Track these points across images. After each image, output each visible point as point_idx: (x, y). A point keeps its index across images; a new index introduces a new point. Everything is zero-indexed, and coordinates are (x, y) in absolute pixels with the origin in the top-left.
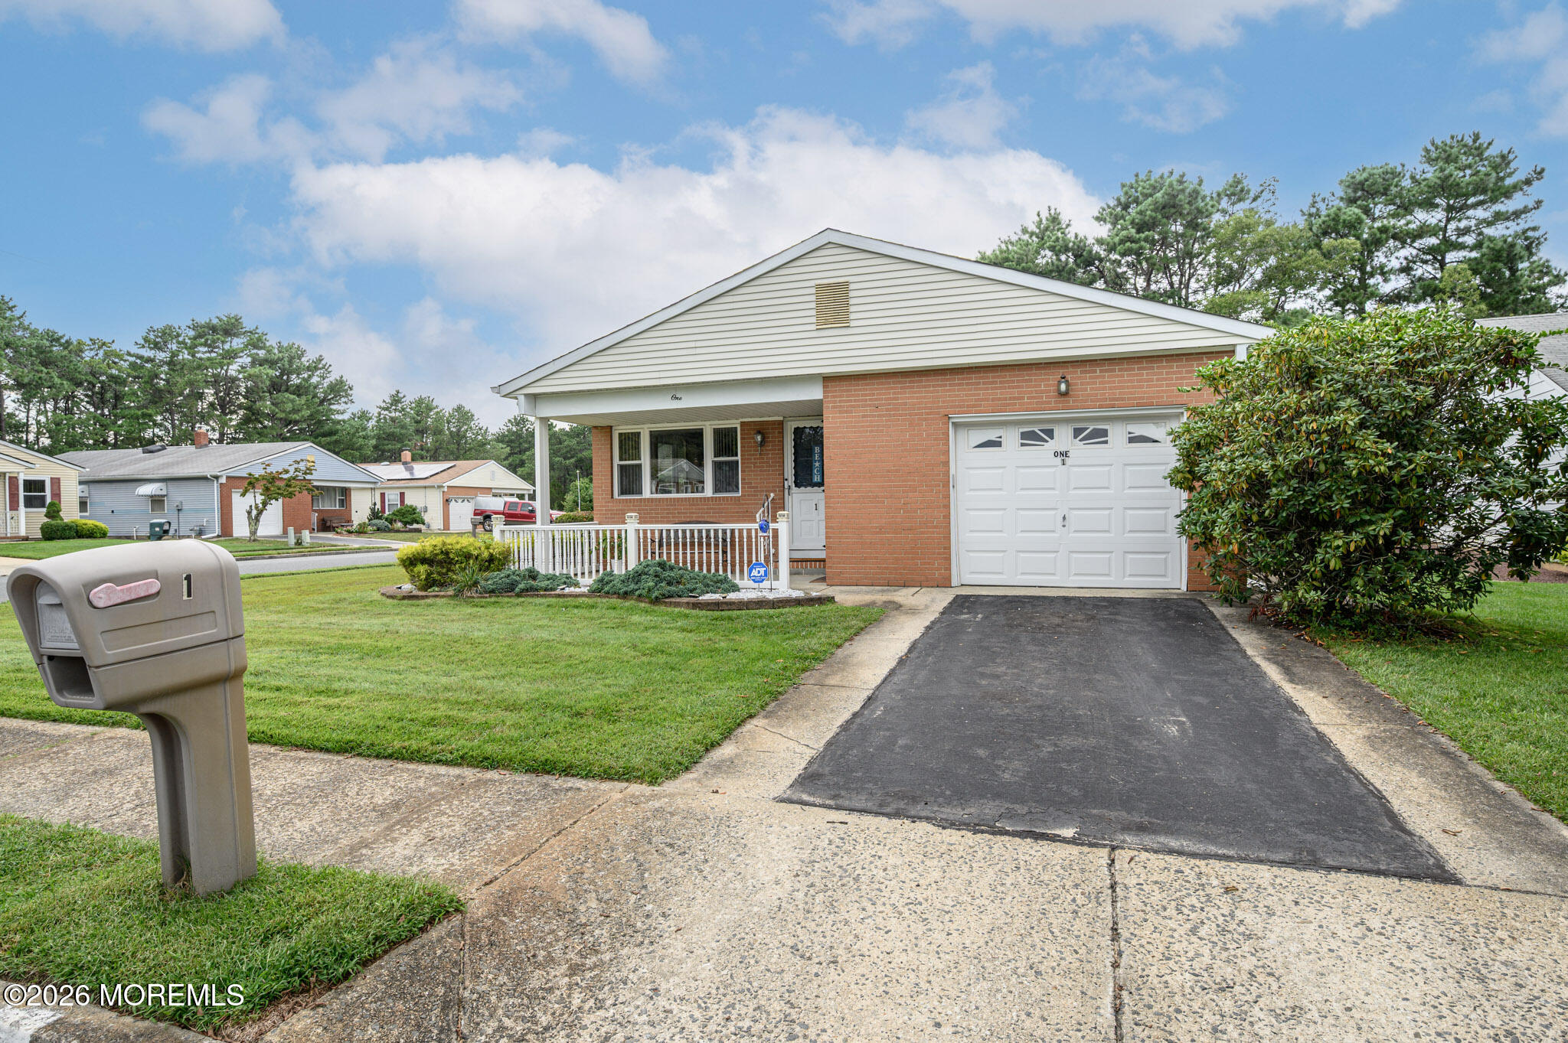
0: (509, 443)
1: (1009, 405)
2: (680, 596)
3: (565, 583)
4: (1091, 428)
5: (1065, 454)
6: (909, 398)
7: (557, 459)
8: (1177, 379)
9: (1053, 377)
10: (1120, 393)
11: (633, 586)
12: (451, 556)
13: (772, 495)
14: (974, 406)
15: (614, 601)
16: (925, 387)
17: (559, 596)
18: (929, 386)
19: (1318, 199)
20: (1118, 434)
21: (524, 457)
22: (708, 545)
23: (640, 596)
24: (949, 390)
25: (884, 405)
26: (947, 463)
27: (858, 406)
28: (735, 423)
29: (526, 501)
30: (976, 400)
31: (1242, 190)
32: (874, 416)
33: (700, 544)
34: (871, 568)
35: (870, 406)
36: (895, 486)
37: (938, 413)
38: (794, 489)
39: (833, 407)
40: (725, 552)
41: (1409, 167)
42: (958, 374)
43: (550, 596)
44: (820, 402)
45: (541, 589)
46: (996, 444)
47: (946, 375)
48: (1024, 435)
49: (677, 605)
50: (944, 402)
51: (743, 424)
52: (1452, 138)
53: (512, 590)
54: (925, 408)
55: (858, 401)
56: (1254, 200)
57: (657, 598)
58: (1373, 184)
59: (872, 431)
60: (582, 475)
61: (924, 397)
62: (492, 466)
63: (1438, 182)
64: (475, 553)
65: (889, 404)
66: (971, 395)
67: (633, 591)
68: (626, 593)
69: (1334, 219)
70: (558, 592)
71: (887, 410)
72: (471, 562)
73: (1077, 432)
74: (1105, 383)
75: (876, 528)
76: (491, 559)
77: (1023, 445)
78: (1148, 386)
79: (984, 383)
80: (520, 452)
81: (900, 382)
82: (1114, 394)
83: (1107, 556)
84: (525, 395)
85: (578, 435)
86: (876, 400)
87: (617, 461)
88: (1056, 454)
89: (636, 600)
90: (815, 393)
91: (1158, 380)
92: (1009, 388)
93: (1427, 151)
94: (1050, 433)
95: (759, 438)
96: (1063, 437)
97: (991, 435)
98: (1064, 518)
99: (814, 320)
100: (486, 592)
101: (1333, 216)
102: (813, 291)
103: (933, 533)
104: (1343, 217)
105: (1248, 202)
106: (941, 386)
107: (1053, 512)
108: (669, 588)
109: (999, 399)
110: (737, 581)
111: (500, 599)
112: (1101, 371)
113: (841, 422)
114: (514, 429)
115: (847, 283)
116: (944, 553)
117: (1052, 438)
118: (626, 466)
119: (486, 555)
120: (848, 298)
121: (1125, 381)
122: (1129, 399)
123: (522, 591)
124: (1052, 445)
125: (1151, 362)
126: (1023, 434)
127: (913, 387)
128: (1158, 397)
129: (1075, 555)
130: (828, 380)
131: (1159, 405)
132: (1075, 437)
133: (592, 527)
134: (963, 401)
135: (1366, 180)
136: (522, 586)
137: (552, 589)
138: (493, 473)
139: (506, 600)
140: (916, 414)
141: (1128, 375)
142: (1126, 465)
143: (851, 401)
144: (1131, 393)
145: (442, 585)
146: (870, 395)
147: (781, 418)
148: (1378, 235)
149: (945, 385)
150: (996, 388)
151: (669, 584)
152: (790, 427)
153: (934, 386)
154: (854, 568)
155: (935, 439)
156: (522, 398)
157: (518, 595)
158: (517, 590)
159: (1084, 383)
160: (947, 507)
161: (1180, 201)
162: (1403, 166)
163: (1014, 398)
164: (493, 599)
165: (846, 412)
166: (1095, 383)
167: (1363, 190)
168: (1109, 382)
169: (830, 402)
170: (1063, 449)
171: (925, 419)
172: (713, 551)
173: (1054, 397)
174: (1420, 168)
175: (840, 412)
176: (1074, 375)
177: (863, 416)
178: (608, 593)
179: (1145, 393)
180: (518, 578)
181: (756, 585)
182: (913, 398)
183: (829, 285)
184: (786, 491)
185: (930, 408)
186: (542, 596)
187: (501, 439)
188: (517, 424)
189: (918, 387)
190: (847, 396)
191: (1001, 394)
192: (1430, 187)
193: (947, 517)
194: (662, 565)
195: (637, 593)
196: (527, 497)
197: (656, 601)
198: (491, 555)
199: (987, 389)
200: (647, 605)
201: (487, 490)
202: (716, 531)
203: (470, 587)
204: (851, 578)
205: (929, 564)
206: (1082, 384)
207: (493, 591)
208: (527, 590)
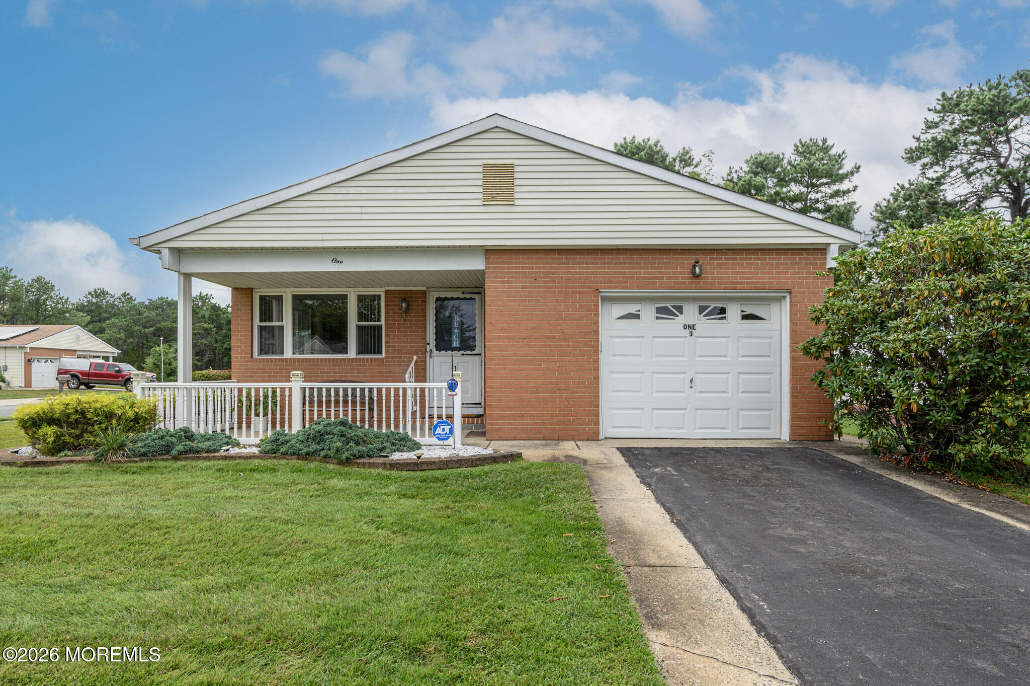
0: (89, 312)
1: (651, 283)
2: (370, 456)
3: (227, 444)
4: (713, 306)
5: (692, 327)
6: (565, 273)
7: (137, 328)
8: (784, 268)
9: (689, 261)
10: (741, 278)
11: (315, 447)
12: (89, 416)
13: (415, 357)
14: (621, 283)
15: (294, 462)
16: (578, 264)
17: (226, 458)
18: (583, 263)
19: (733, 171)
20: (734, 312)
21: (104, 325)
22: (354, 403)
23: (325, 456)
24: (599, 268)
25: (542, 278)
26: (597, 332)
27: (519, 278)
28: (380, 291)
29: (111, 362)
30: (623, 278)
31: (690, 158)
32: (533, 287)
33: (346, 402)
34: (527, 424)
35: (529, 277)
36: (551, 351)
37: (589, 287)
38: (435, 352)
39: (495, 277)
40: (371, 410)
41: (787, 156)
42: (608, 254)
43: (215, 458)
44: (482, 273)
45: (203, 450)
46: (637, 316)
47: (597, 254)
48: (659, 310)
49: (373, 465)
50: (595, 278)
51: (387, 292)
52: (811, 140)
53: (168, 452)
54: (579, 282)
55: (519, 273)
56: (696, 166)
57: (348, 459)
58: (768, 164)
59: (531, 301)
60: (165, 342)
61: (578, 273)
62: (77, 330)
63: (807, 166)
64: (119, 412)
65: (547, 277)
66: (620, 273)
67: (315, 452)
68: (308, 454)
69: (748, 184)
70: (222, 453)
71: (545, 282)
72: (114, 422)
73: (702, 309)
74: (729, 268)
75: (533, 387)
76: (136, 419)
77: (657, 318)
78: (763, 274)
79: (630, 263)
80: (100, 321)
81: (557, 258)
82: (736, 278)
83: (725, 412)
84: (170, 248)
85: (157, 308)
86: (535, 273)
87: (257, 322)
88: (685, 327)
89: (321, 461)
90: (477, 264)
91: (769, 268)
92: (651, 268)
93: (797, 146)
94: (680, 309)
95: (404, 305)
96: (690, 314)
97: (632, 308)
98: (691, 381)
99: (480, 196)
100: (136, 456)
101: (748, 182)
102: (480, 169)
103: (584, 392)
104: (753, 183)
105: (692, 167)
106: (593, 263)
107: (682, 376)
108: (359, 448)
109: (644, 278)
110: (418, 439)
111: (154, 463)
112: (726, 259)
113: (501, 292)
114: (94, 300)
115: (512, 166)
116: (594, 410)
117: (681, 313)
118: (265, 327)
119: (131, 414)
120: (513, 179)
121: (745, 268)
122: (747, 283)
123: (180, 453)
124: (681, 319)
125: (765, 254)
126: (657, 308)
127: (568, 263)
128: (770, 283)
129: (700, 412)
130: (490, 252)
131: (771, 289)
132: (700, 313)
133: (233, 385)
134: (613, 277)
135: (764, 161)
136: (180, 447)
137: (215, 451)
138: (78, 337)
139: (162, 463)
140: (572, 287)
141: (747, 264)
142: (739, 337)
143: (511, 273)
144: (748, 278)
145: (76, 448)
146: (529, 268)
147: (425, 289)
148: (774, 197)
149: (597, 263)
150: (641, 268)
151: (357, 443)
152: (432, 296)
153: (587, 263)
154: (512, 424)
155: (587, 310)
156: (166, 253)
157: (176, 458)
158: (174, 452)
159: (712, 268)
160: (597, 369)
161: (656, 159)
162: (783, 154)
163: (656, 278)
164: (145, 464)
165: (507, 282)
166: (721, 268)
167: (762, 167)
168: (732, 268)
169: (490, 273)
170: (691, 323)
171: (579, 292)
172: (358, 409)
173: (689, 278)
174: (793, 157)
175: (502, 282)
176: (705, 260)
177: (523, 287)
178: (285, 454)
179: (760, 278)
180: (173, 440)
181: (441, 442)
182: (568, 273)
183: (496, 165)
184: (428, 355)
185: (583, 282)
186: (204, 458)
187: (81, 308)
188: (98, 296)
189: (573, 263)
190: (508, 268)
191: (645, 273)
192: (802, 169)
193: (597, 378)
194: (343, 423)
195: (322, 453)
196: (111, 359)
197: (348, 462)
198: (137, 414)
199: (633, 268)
200: (337, 467)
201: (71, 352)
202: (362, 390)
203: (115, 451)
204: (509, 433)
205: (580, 420)
206: (711, 269)
207: (144, 454)
208: (186, 452)
